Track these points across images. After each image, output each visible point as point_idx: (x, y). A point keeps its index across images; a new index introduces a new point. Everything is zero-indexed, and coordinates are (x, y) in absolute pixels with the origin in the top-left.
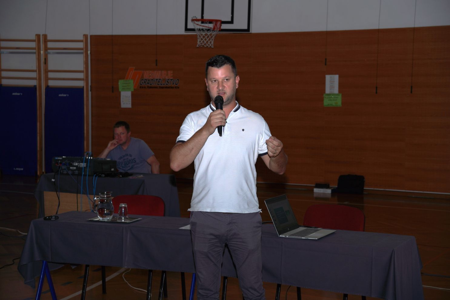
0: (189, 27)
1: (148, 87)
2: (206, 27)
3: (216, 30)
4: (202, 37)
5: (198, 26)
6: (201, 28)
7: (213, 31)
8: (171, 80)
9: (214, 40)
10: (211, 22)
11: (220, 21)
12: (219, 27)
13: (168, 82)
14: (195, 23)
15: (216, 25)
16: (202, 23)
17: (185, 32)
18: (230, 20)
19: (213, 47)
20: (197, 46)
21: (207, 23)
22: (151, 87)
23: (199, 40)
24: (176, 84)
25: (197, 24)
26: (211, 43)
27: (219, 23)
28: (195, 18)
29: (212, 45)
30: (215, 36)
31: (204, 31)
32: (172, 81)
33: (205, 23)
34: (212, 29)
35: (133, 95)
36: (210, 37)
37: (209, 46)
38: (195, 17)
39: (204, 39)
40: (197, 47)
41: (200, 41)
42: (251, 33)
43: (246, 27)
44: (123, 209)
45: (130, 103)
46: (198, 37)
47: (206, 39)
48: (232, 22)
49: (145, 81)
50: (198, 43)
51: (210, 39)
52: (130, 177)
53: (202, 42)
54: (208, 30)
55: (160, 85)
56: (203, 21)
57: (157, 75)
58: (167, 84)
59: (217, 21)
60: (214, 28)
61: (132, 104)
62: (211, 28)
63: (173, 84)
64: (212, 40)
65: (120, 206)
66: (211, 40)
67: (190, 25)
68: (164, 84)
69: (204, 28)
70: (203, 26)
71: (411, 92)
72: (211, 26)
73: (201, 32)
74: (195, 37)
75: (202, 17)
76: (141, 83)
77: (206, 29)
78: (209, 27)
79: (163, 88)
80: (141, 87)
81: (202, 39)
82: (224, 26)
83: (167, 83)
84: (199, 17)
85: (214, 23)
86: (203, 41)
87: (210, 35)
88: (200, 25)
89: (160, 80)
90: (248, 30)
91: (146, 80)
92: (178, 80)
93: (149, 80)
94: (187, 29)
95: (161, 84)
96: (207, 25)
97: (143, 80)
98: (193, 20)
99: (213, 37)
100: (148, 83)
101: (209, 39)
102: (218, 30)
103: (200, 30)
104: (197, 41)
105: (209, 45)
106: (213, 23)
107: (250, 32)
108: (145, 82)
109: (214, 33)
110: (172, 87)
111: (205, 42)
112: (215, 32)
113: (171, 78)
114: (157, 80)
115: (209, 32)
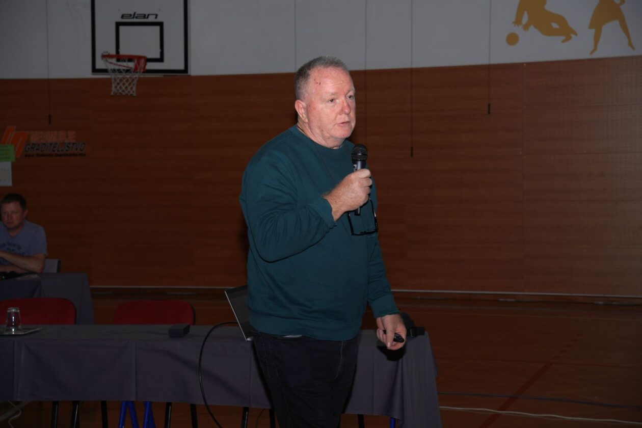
0: (98, 66)
1: (38, 155)
2: (124, 66)
3: (138, 70)
4: (118, 81)
5: (112, 65)
6: (117, 67)
7: (134, 72)
8: (73, 144)
9: (137, 85)
10: (130, 59)
11: (144, 57)
12: (143, 66)
13: (68, 147)
14: (107, 61)
15: (138, 63)
16: (118, 60)
17: (93, 74)
18: (158, 56)
19: (134, 94)
20: (112, 94)
21: (125, 61)
22: (42, 155)
23: (113, 86)
24: (81, 150)
25: (111, 63)
26: (131, 88)
27: (142, 61)
28: (106, 54)
29: (133, 92)
30: (137, 79)
31: (121, 72)
32: (75, 145)
33: (122, 61)
34: (133, 70)
35: (14, 167)
36: (130, 81)
37: (129, 94)
38: (107, 52)
39: (121, 84)
40: (112, 96)
41: (116, 87)
42: (190, 76)
43: (182, 67)
44: (13, 318)
45: (10, 178)
46: (113, 81)
47: (124, 84)
48: (161, 60)
49: (33, 146)
50: (113, 89)
51: (130, 84)
52: (19, 279)
53: (118, 87)
54: (128, 71)
55: (56, 152)
56: (119, 58)
57: (51, 137)
58: (67, 151)
59: (139, 58)
60: (136, 68)
61: (14, 180)
62: (131, 68)
63: (76, 150)
64: (134, 85)
65: (8, 311)
66: (132, 85)
67: (100, 64)
68: (62, 151)
69: (121, 68)
70: (120, 65)
71: (412, 155)
72: (131, 65)
73: (117, 73)
74: (108, 82)
75: (118, 52)
76: (27, 149)
77: (124, 70)
78: (128, 67)
79: (61, 155)
80: (26, 156)
81: (118, 84)
82: (150, 66)
83: (67, 149)
84: (113, 52)
85: (136, 61)
86: (121, 87)
87: (131, 78)
88: (115, 64)
89: (56, 144)
90: (186, 70)
91: (35, 144)
92: (85, 144)
93: (39, 145)
94: (95, 70)
95: (58, 151)
96: (125, 64)
97: (29, 144)
98: (104, 56)
99: (135, 82)
100: (37, 149)
101: (128, 83)
102: (142, 71)
103: (114, 71)
104: (111, 86)
105: (129, 92)
106: (134, 61)
107: (189, 73)
108: (32, 148)
109: (136, 76)
110: (74, 155)
111: (124, 88)
112: (137, 74)
113: (74, 142)
114: (51, 144)
115: (128, 74)
